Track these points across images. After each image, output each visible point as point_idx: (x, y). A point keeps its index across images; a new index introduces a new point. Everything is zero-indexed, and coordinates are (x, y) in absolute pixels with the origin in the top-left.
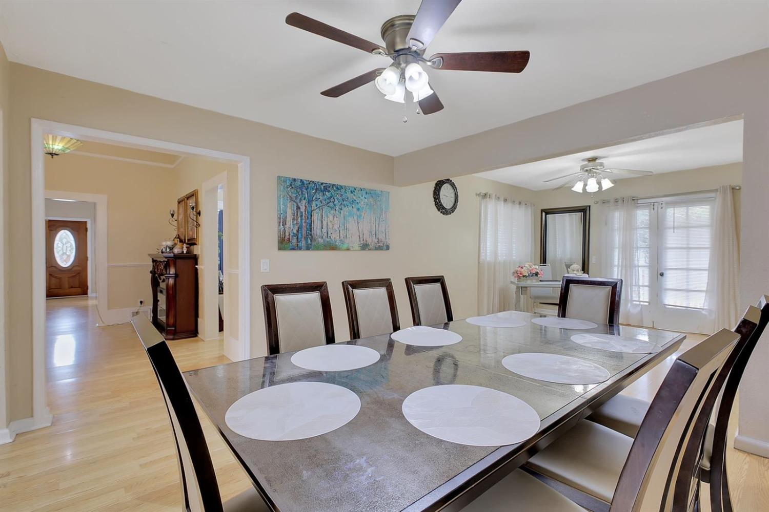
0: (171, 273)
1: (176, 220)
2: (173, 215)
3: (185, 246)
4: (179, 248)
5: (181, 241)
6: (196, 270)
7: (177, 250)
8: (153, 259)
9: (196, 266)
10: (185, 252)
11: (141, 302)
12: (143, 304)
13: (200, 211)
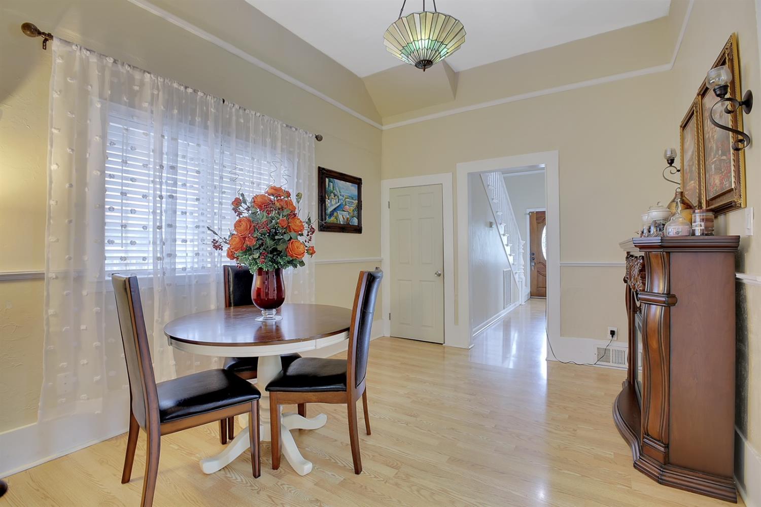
0: (655, 291)
1: (678, 171)
2: (671, 162)
3: (698, 216)
4: (683, 224)
5: (688, 206)
6: (739, 286)
7: (674, 230)
8: (628, 253)
9: (738, 275)
10: (698, 233)
11: (613, 333)
12: (615, 336)
13: (750, 96)
